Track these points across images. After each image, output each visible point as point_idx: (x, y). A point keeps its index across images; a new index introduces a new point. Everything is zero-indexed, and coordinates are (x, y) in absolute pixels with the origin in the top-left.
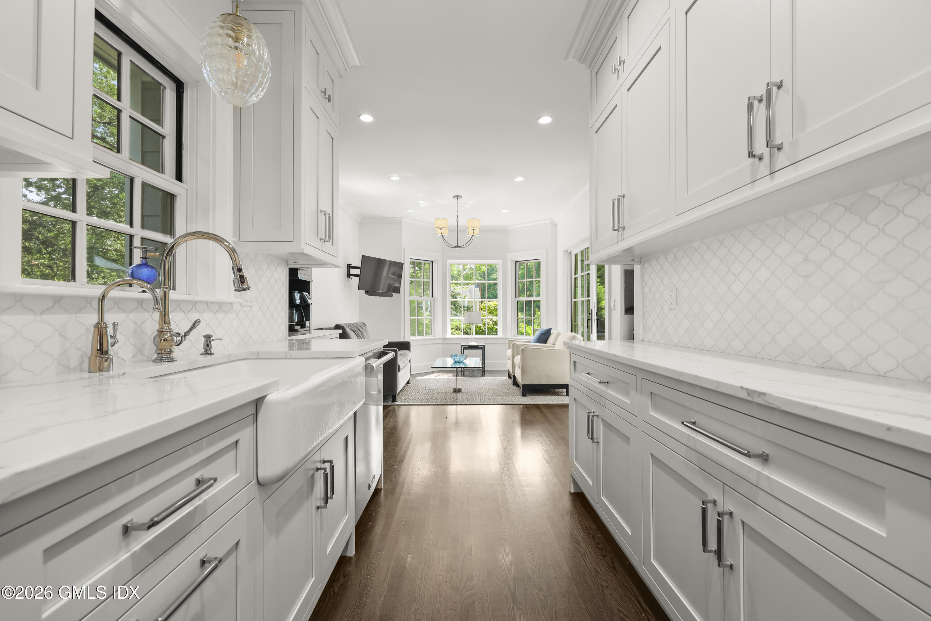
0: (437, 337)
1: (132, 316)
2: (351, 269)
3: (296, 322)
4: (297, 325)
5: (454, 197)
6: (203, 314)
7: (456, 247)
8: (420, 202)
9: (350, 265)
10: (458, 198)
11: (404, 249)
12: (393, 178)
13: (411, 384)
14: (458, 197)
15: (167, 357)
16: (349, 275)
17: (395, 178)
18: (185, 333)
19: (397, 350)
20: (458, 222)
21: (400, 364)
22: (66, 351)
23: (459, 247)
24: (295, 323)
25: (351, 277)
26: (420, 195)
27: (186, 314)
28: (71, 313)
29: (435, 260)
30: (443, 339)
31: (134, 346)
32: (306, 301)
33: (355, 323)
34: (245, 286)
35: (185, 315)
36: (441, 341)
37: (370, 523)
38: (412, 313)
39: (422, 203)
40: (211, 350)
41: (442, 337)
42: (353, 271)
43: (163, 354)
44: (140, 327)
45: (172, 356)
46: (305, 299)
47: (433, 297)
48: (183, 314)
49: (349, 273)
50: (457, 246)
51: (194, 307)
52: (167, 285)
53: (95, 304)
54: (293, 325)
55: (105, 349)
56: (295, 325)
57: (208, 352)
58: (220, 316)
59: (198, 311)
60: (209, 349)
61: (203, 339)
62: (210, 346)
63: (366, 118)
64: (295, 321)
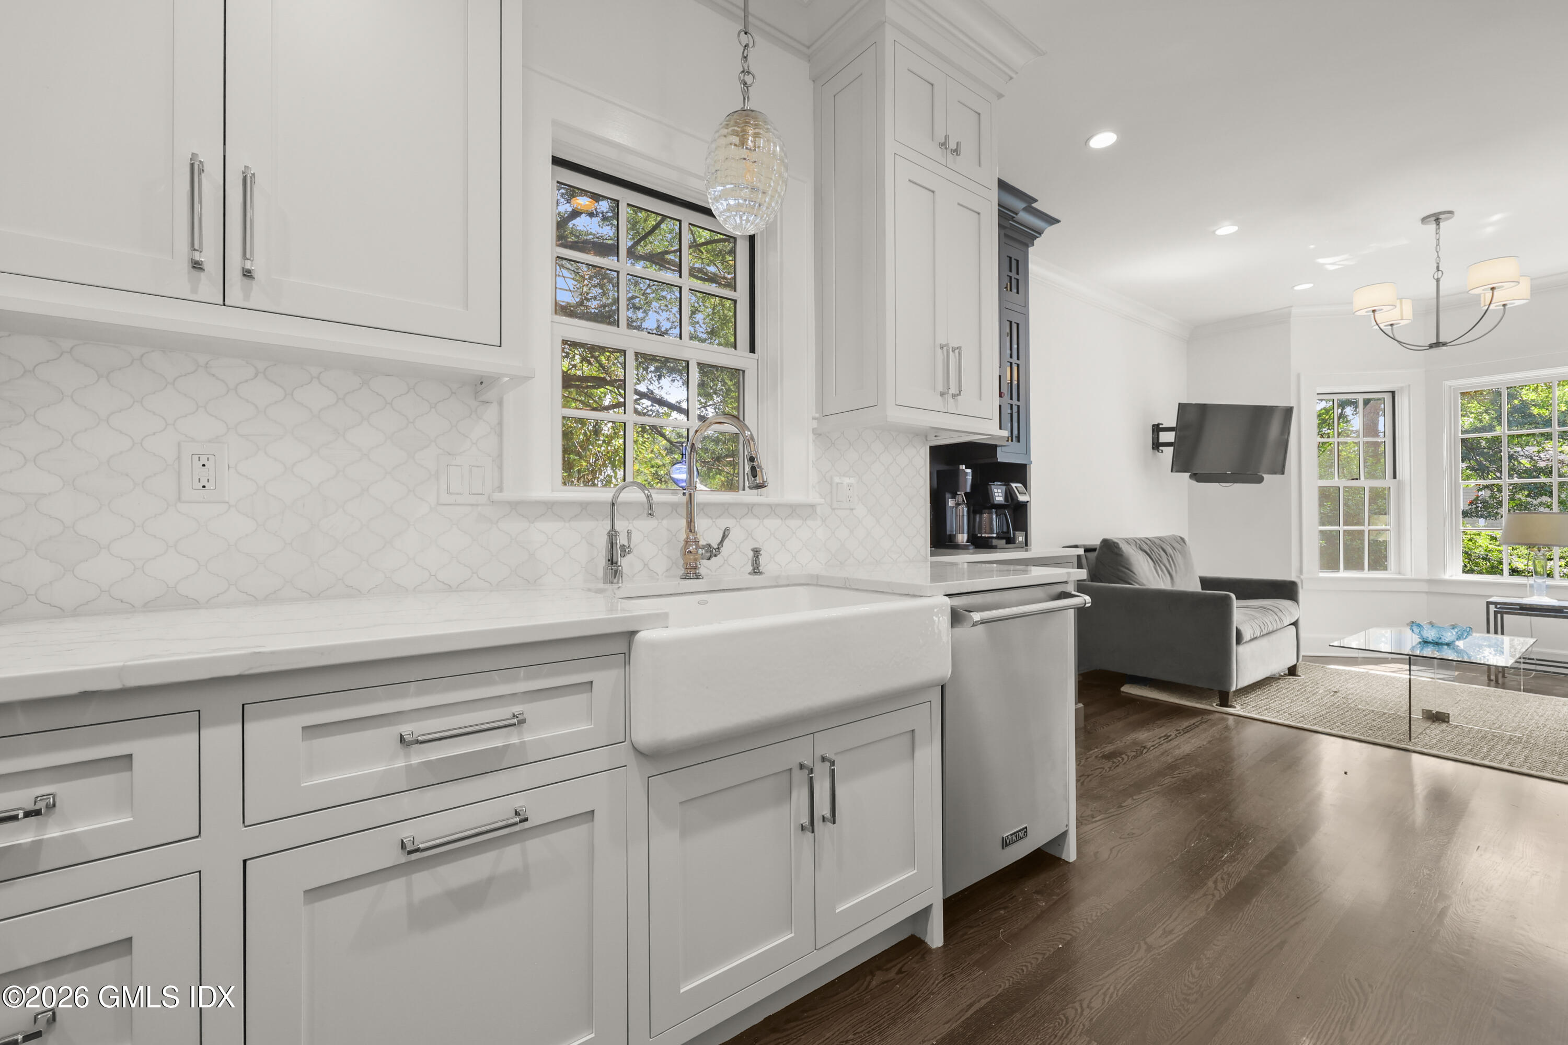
0: (1409, 576)
1: (665, 522)
2: (1161, 433)
3: (997, 534)
4: (998, 538)
5: (1424, 220)
6: (764, 520)
7: (1431, 346)
8: (1321, 261)
9: (1158, 425)
10: (1437, 221)
11: (1299, 376)
12: (1220, 232)
13: (1303, 677)
14: (1437, 218)
15: (693, 573)
16: (1157, 445)
17: (1227, 229)
18: (718, 545)
19: (1233, 596)
20: (1438, 281)
21: (1241, 628)
22: (593, 559)
23: (1444, 344)
24: (995, 535)
25: (1161, 448)
26: (1312, 247)
27: (738, 520)
28: (597, 520)
29: (1402, 388)
30: (1430, 582)
31: (668, 557)
32: (1015, 498)
33: (1160, 539)
34: (759, 480)
35: (737, 522)
36: (1425, 587)
37: (1002, 912)
38: (1328, 518)
39: (1330, 263)
40: (760, 568)
41: (1425, 576)
42: (1166, 437)
43: (688, 569)
44: (675, 536)
45: (698, 571)
46: (1013, 495)
47: (1395, 477)
48: (734, 520)
49: (1156, 441)
50: (1438, 344)
51: (750, 511)
52: (692, 485)
53: (608, 509)
54: (993, 538)
55: (614, 560)
56: (995, 538)
57: (756, 571)
58: (794, 523)
59: (756, 516)
60: (757, 568)
61: (751, 554)
62: (758, 563)
63: (1103, 140)
64: (995, 532)
